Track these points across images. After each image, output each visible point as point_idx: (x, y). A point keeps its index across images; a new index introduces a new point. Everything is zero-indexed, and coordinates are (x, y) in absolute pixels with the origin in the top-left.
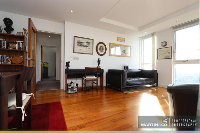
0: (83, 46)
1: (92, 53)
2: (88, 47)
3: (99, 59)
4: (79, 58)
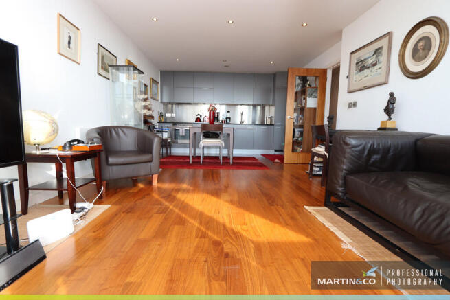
0: (366, 68)
1: (384, 80)
2: (376, 64)
3: (391, 95)
4: (358, 105)
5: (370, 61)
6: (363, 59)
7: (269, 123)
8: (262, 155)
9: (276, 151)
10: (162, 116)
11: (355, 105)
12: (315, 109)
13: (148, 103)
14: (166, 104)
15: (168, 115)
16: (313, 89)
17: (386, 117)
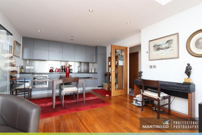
0: (161, 49)
1: (176, 56)
2: (169, 48)
3: (189, 65)
4: (157, 67)
5: (164, 46)
6: (158, 45)
7: (94, 72)
8: (92, 90)
9: (98, 87)
10: (23, 68)
11: (155, 67)
12: (123, 66)
13: (13, 61)
14: (25, 60)
15: (27, 67)
16: (121, 56)
17: (187, 77)
